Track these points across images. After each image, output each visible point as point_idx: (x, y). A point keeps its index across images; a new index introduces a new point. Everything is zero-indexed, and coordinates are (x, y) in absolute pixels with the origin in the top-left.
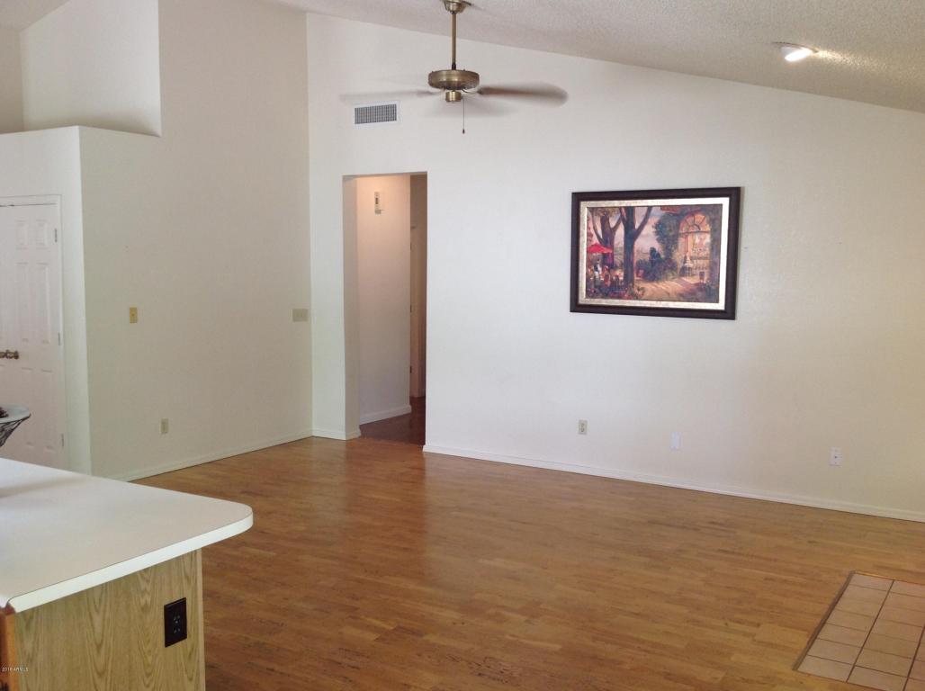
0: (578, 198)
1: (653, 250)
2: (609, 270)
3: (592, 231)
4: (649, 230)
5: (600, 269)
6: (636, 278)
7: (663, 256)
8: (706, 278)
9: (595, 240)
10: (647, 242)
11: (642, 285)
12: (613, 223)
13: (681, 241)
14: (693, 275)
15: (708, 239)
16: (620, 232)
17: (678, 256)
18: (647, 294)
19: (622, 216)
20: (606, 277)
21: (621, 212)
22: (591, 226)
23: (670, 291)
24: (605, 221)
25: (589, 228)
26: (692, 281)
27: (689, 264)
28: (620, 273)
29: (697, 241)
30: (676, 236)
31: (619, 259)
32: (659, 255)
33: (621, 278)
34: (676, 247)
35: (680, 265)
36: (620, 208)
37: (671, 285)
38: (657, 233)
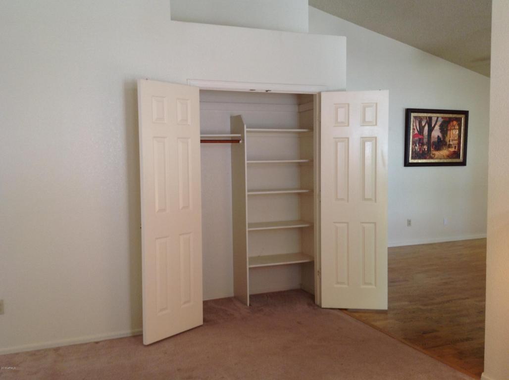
0: (408, 112)
1: (438, 136)
2: (421, 146)
3: (415, 128)
4: (437, 127)
5: (418, 145)
6: (432, 149)
7: (442, 139)
8: (457, 148)
9: (416, 132)
10: (436, 133)
11: (434, 152)
12: (423, 124)
13: (449, 132)
14: (452, 147)
15: (457, 132)
16: (426, 128)
17: (447, 139)
18: (436, 156)
19: (427, 121)
20: (420, 149)
21: (427, 119)
22: (415, 125)
23: (445, 155)
24: (420, 123)
25: (413, 126)
26: (452, 150)
27: (451, 143)
28: (426, 147)
29: (454, 133)
30: (447, 130)
31: (425, 140)
32: (441, 139)
33: (426, 150)
34: (447, 135)
35: (448, 143)
36: (426, 117)
37: (445, 152)
38: (440, 129)
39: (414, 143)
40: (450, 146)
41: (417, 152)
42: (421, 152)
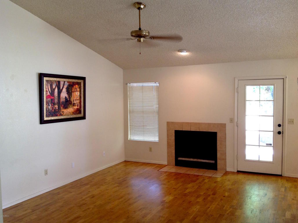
0: (41, 76)
1: (66, 97)
2: (53, 105)
3: (47, 90)
4: (64, 90)
5: (50, 105)
6: (61, 108)
7: (68, 99)
8: (79, 106)
9: (49, 94)
10: (64, 94)
11: (63, 110)
12: (54, 87)
13: (73, 94)
15: (79, 94)
16: (56, 90)
17: (72, 99)
18: (65, 114)
19: (57, 84)
20: (52, 108)
22: (47, 87)
23: (70, 112)
24: (51, 86)
25: (46, 88)
28: (56, 106)
29: (77, 94)
30: (72, 92)
31: (56, 101)
33: (57, 108)
34: (72, 97)
36: (56, 81)
37: (71, 110)
38: (67, 91)
39: (47, 103)
40: (74, 105)
41: (50, 111)
42: (53, 111)
